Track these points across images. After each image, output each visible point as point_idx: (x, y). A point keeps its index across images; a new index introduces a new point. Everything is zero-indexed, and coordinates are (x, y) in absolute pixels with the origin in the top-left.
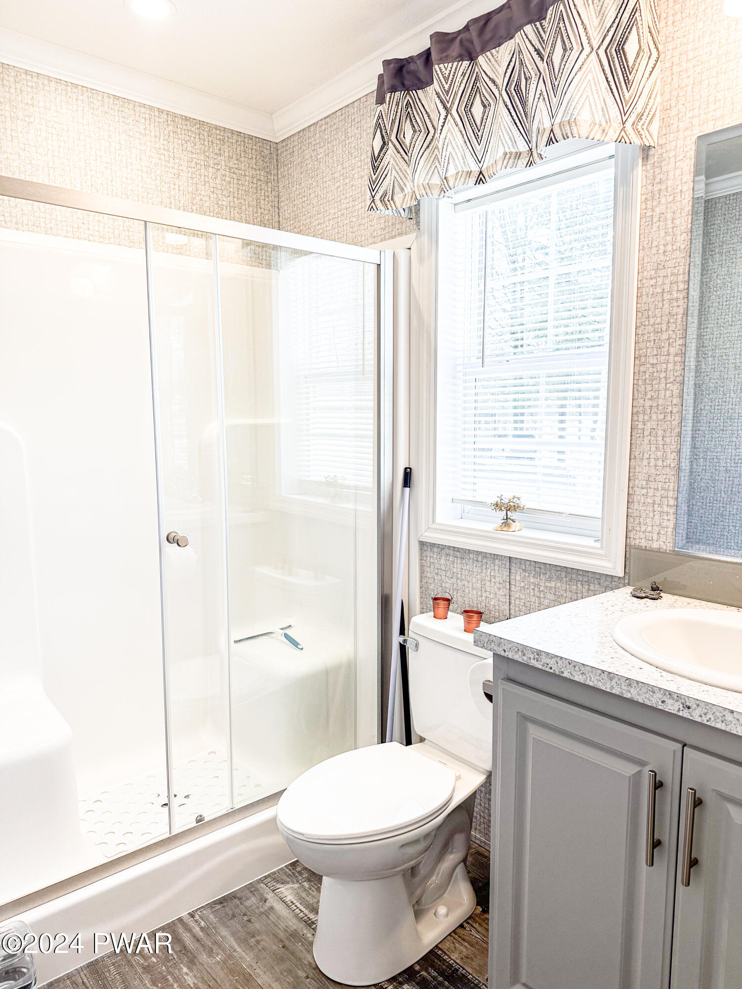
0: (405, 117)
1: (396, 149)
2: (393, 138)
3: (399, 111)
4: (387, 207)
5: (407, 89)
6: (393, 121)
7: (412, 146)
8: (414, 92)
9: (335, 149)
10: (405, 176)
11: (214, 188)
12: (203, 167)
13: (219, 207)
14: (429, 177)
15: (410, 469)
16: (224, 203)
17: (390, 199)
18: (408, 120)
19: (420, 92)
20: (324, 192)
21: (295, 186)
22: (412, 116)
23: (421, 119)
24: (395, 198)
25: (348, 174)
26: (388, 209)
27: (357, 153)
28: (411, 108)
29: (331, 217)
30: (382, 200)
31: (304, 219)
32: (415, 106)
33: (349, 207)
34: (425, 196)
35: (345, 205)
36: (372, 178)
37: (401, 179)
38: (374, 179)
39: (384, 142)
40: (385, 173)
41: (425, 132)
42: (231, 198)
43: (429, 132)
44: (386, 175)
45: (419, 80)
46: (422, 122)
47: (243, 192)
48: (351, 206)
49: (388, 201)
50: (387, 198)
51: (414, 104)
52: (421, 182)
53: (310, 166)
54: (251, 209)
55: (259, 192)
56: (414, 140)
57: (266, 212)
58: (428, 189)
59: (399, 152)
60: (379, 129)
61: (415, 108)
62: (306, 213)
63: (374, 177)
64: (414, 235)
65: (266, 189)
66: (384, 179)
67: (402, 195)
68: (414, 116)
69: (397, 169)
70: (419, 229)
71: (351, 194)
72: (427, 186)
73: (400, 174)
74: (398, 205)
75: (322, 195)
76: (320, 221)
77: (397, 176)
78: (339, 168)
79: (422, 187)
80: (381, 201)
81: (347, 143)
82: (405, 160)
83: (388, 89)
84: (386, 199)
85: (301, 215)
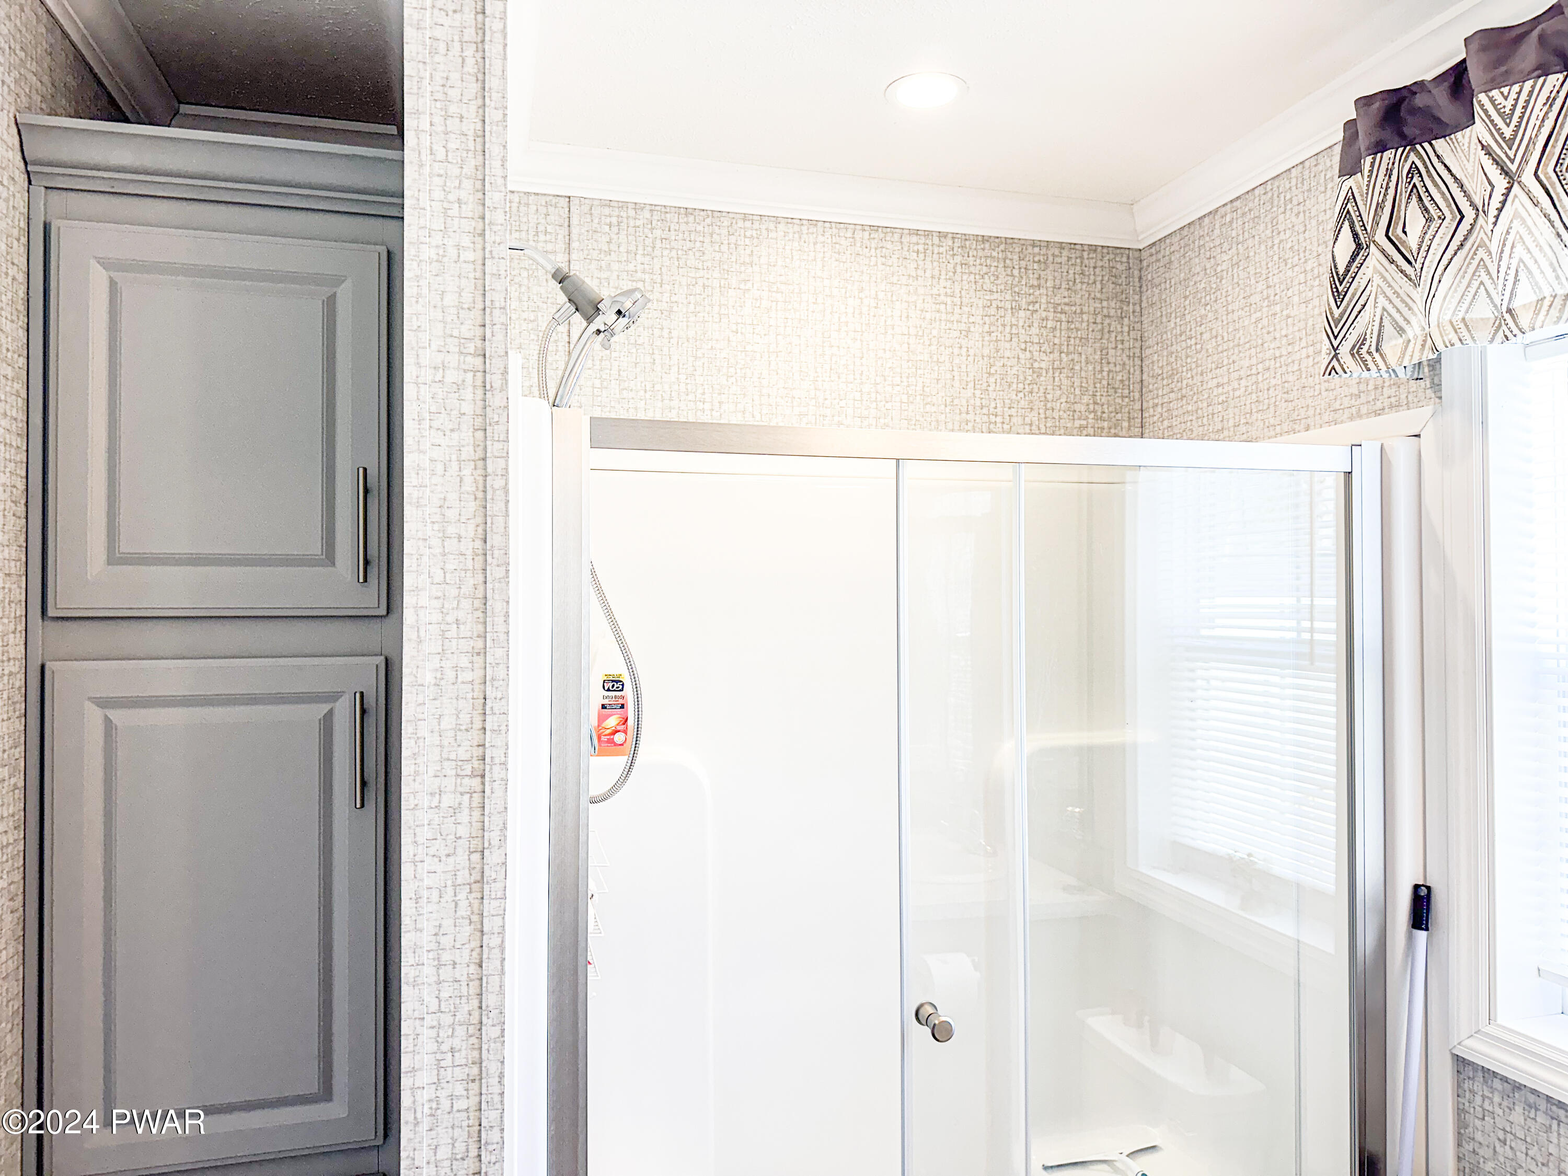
0: (1405, 196)
1: (1387, 256)
2: (1380, 237)
3: (1392, 185)
4: (1366, 365)
5: (1409, 142)
6: (1380, 206)
7: (1424, 248)
8: (1426, 145)
9: (1252, 254)
10: (1407, 305)
11: (1026, 342)
12: (1010, 311)
13: (1034, 372)
14: (1465, 306)
15: (1429, 888)
16: (1043, 365)
17: (1373, 349)
18: (1414, 199)
19: (1439, 144)
20: (1230, 330)
21: (1173, 320)
22: (1422, 191)
23: (1443, 194)
24: (1385, 347)
25: (1277, 297)
26: (1369, 370)
27: (1296, 258)
28: (1421, 176)
29: (1242, 373)
30: (1355, 352)
31: (1189, 375)
32: (1428, 171)
33: (1281, 356)
34: (1458, 344)
35: (1272, 351)
36: (1332, 313)
37: (1398, 311)
38: (1336, 316)
39: (1359, 246)
40: (1362, 302)
41: (1454, 218)
42: (1056, 354)
43: (1462, 217)
44: (1364, 306)
45: (1438, 121)
46: (1446, 200)
47: (1077, 341)
48: (1284, 353)
49: (1369, 353)
50: (1365, 348)
51: (1426, 167)
52: (1448, 317)
53: (1203, 285)
54: (1091, 368)
55: (1106, 336)
56: (1428, 237)
57: (1118, 368)
58: (1464, 329)
59: (1392, 262)
60: (1346, 223)
61: (1430, 176)
62: (1194, 366)
63: (1337, 312)
64: (1428, 410)
65: (1119, 330)
66: (1360, 312)
67: (1400, 341)
68: (1427, 191)
69: (1389, 292)
70: (1440, 398)
71: (1284, 332)
72: (1462, 325)
73: (1397, 302)
74: (1392, 361)
75: (1225, 334)
76: (1220, 380)
77: (1389, 308)
78: (1260, 286)
79: (1450, 328)
80: (1353, 355)
81: (1276, 241)
82: (1406, 276)
83: (1368, 149)
84: (1364, 351)
85: (1185, 369)
